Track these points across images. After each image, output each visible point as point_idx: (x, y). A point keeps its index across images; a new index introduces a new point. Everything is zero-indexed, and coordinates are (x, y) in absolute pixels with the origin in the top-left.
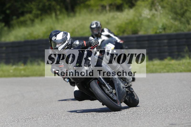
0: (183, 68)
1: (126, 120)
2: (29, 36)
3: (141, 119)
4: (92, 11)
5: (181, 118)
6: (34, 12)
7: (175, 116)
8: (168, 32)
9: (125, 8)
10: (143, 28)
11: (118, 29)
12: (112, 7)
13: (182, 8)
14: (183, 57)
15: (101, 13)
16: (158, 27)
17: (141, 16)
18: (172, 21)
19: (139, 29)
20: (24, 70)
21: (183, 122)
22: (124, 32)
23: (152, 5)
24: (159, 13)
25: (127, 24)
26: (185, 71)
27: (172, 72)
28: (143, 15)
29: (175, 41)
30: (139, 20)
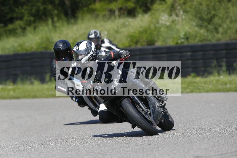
0: (210, 87)
1: (140, 152)
2: (19, 49)
3: (158, 151)
4: (97, 16)
5: (209, 149)
6: (26, 18)
7: (200, 146)
8: (192, 42)
9: (138, 13)
10: (160, 37)
11: (129, 39)
12: (122, 12)
13: (209, 13)
14: (210, 73)
15: (108, 19)
16: (180, 37)
17: (158, 22)
18: (196, 29)
19: (156, 39)
20: (14, 90)
21: (210, 155)
22: (137, 43)
23: (172, 9)
24: (180, 19)
25: (141, 33)
26: (213, 91)
27: (196, 92)
28: (161, 22)
29: (201, 53)
30: (156, 28)
